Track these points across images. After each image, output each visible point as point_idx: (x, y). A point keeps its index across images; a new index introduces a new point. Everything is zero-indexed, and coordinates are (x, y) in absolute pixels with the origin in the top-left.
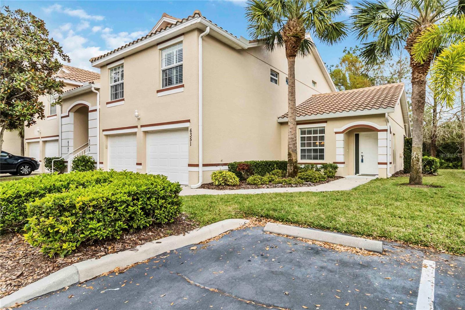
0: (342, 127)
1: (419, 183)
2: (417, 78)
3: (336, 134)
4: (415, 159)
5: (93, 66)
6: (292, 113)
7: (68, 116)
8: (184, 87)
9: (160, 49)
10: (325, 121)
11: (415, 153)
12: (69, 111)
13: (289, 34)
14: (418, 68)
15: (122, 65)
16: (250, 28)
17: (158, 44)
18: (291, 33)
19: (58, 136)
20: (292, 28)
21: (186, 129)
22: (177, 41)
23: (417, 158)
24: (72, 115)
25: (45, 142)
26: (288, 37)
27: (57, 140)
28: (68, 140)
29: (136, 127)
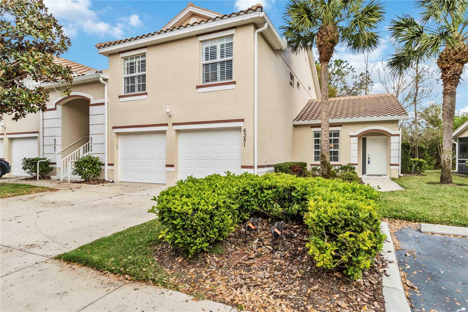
0: (357, 131)
1: (451, 182)
2: (450, 90)
3: (350, 137)
4: (446, 161)
5: (100, 53)
6: (326, 116)
7: (55, 109)
8: (235, 84)
9: (201, 41)
10: (340, 125)
11: (447, 156)
12: (56, 104)
13: (326, 39)
14: (451, 81)
15: (144, 55)
16: (281, 29)
17: (198, 35)
18: (328, 39)
19: (38, 132)
20: (329, 33)
21: (239, 129)
22: (226, 35)
23: (449, 160)
24: (59, 107)
25: (11, 139)
26: (325, 42)
27: (36, 138)
28: (55, 137)
29: (166, 125)
